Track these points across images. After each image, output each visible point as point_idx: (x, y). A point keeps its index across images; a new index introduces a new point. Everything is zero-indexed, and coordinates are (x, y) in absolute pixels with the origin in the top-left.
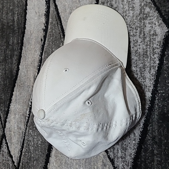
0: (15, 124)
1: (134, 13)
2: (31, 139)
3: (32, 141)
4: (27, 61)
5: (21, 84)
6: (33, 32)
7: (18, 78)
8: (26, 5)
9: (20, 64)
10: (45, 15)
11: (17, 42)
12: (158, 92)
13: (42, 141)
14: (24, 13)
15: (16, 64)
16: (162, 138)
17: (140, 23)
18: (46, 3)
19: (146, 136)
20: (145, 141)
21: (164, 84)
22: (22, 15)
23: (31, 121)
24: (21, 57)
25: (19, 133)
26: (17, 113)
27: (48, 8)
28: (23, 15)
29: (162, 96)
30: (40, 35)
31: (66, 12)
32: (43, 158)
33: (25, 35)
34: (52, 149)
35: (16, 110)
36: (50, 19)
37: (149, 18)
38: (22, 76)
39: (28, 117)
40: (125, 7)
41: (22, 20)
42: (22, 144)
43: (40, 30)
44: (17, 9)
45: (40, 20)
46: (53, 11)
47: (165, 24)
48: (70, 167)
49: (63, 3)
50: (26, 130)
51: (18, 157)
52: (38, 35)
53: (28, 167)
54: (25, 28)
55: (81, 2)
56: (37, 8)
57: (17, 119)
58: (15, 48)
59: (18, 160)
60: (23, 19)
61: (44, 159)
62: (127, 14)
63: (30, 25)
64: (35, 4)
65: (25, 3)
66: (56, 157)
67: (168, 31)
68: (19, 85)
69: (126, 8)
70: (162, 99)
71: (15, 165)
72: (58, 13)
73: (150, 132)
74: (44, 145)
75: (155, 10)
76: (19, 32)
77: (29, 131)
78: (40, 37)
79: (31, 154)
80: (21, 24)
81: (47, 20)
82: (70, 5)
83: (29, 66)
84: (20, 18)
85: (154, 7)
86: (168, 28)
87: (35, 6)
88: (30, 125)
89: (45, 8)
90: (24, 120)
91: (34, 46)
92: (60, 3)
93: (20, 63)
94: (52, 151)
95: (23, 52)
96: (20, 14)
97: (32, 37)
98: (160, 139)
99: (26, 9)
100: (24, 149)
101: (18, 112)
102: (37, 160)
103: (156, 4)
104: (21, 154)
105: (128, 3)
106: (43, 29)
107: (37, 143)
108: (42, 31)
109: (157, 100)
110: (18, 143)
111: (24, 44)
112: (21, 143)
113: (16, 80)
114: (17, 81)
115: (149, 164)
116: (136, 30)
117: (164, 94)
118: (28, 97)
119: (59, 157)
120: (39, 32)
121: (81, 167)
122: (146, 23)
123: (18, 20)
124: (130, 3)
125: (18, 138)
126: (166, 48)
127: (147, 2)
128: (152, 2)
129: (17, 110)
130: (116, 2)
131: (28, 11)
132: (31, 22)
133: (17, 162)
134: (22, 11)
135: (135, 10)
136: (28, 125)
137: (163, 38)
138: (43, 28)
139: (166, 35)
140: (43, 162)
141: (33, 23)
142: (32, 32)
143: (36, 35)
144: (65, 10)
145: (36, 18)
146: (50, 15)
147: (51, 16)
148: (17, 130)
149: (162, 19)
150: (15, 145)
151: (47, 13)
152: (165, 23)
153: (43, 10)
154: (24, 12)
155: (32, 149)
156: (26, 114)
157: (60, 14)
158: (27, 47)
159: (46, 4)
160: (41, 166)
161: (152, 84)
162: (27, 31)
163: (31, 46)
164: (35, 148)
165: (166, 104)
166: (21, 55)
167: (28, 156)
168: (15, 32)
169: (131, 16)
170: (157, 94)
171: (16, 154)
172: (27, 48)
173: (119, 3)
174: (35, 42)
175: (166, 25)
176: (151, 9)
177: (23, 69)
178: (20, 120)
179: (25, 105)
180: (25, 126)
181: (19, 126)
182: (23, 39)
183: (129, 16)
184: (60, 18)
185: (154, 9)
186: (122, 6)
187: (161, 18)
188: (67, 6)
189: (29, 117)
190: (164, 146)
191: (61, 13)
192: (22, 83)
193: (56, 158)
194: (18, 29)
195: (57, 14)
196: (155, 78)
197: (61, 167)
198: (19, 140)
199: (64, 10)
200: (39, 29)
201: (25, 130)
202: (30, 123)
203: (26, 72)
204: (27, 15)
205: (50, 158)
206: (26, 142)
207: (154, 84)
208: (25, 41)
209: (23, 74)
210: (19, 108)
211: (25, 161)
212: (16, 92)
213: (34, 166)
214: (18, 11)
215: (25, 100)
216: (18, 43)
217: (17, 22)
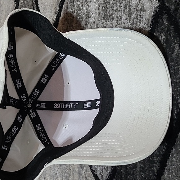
86: (159, 2)
115: (131, 170)
116: (120, 3)
126: (155, 29)
137: (152, 15)
139: (156, 11)
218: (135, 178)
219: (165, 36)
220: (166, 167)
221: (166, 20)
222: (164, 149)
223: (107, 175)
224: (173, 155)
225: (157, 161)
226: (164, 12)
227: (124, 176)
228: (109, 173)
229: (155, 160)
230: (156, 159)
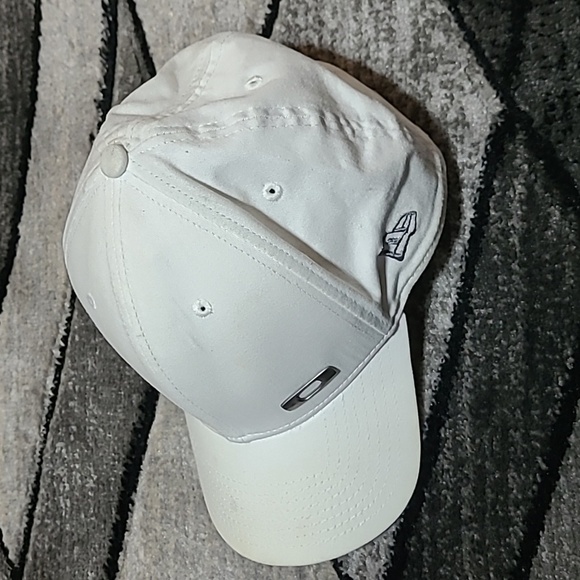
0: (8, 421)
1: (393, 50)
2: (61, 471)
3: (65, 479)
4: (45, 210)
5: (27, 288)
6: (63, 111)
7: (16, 268)
8: (38, 17)
9: (20, 221)
10: (102, 51)
11: (8, 144)
12: (473, 313)
13: (98, 479)
14: (31, 46)
15: (8, 219)
16: (487, 463)
17: (414, 83)
18: (103, 11)
19: (436, 459)
20: (431, 477)
21: (491, 288)
22: (24, 50)
23: (61, 412)
24: (24, 194)
25: (23, 451)
26: (15, 385)
27: (112, 27)
28: (26, 54)
29: (483, 325)
30: (85, 122)
31: (169, 42)
32: (102, 536)
33: (36, 120)
34: (133, 504)
35: (12, 376)
36: (119, 68)
37: (441, 68)
38: (30, 261)
39: (51, 399)
40: (366, 31)
41: (26, 69)
42: (34, 490)
43: (86, 103)
44: (8, 31)
45: (84, 69)
46: (128, 40)
47: (495, 88)
48: (192, 564)
49: (161, 12)
50: (45, 442)
51: (20, 534)
52: (80, 120)
53: (53, 566)
54: (34, 96)
55: (219, 11)
56: (76, 30)
57: (13, 405)
58: (4, 166)
59: (22, 543)
60: (27, 66)
61: (107, 539)
62: (371, 54)
63: (52, 88)
64: (68, 14)
65: (33, 12)
66: (146, 530)
67: (502, 113)
68: (20, 292)
69: (369, 32)
70: (484, 338)
71: (9, 561)
72: (145, 47)
73: (449, 444)
74: (104, 491)
75: (461, 39)
76: (14, 111)
77: (53, 446)
78: (85, 128)
79: (61, 524)
80: (21, 82)
81: (108, 70)
82: (183, 20)
83: (50, 228)
84: (18, 63)
85: (457, 29)
86: (502, 101)
87: (66, 21)
88: (58, 427)
89: (100, 31)
90: (39, 407)
91: (67, 159)
92: (150, 14)
93: (22, 214)
94: (132, 512)
95: (29, 179)
96: (18, 49)
97: (59, 128)
98: (481, 467)
99: (38, 32)
100: (38, 507)
101: (17, 382)
102: (81, 542)
103: (463, 19)
104: (30, 524)
105: (374, 15)
106: (95, 101)
107: (83, 486)
108: (93, 106)
109: (471, 338)
110: (19, 485)
111: (33, 152)
112: (28, 484)
113: (10, 273)
114: (12, 278)
115: (447, 551)
117: (491, 322)
118: (49, 330)
119: (156, 530)
120: (84, 112)
121: (228, 563)
122: (433, 86)
123: (10, 70)
124: (381, 15)
125: (18, 469)
126: (497, 169)
127: (435, 15)
128: (453, 13)
129: (14, 374)
130: (334, 13)
131: (44, 39)
132: (55, 75)
133: (17, 549)
134: (23, 39)
135: (397, 39)
136: (50, 426)
137: (487, 134)
138: (95, 96)
139: (496, 124)
140: (102, 550)
141: (61, 79)
142: (59, 110)
143: (74, 119)
144: (166, 36)
145: (72, 64)
146: (118, 53)
147: (122, 57)
148: (15, 443)
149: (482, 71)
150: (9, 492)
151: (108, 48)
152: (491, 84)
153: (96, 37)
154: (32, 42)
155: (66, 506)
156: (45, 387)
157: (151, 51)
158: (42, 162)
159: (104, 15)
160: (96, 563)
161: (454, 286)
162: (43, 106)
163: (56, 157)
164: (75, 503)
165: (496, 352)
166: (24, 188)
167: (53, 531)
168: (3, 110)
169: (386, 60)
170: (470, 321)
171: (12, 522)
172: (44, 164)
173: (344, 16)
174: (69, 145)
175: (495, 92)
176: (450, 36)
177: (32, 235)
178: (24, 410)
179: (41, 358)
180: (43, 428)
181: (23, 428)
182: (30, 135)
183: (377, 59)
184: (153, 64)
185: (457, 37)
186: (354, 25)
187: (481, 66)
188: (174, 22)
189: (53, 399)
190: (493, 492)
191: (155, 46)
192: (30, 282)
193: (147, 534)
194: (12, 99)
195: (142, 49)
196: (461, 267)
197: (164, 566)
198: (22, 476)
199: (163, 38)
200: (84, 100)
201: (41, 443)
202: (57, 420)
203: (40, 247)
204: (42, 54)
205: (126, 534)
206: (44, 482)
207: (458, 288)
208: (35, 142)
209: (31, 252)
210: (20, 369)
211: (44, 547)
212: (10, 314)
213: (72, 564)
214: (11, 38)
215: (41, 342)
216: (13, 148)
217: (7, 77)
218: (460, 572)
219: (523, 184)
220: (543, 531)
221: (525, 147)
222: (535, 482)
223: (380, 570)
224: (561, 497)
225: (519, 516)
226: (517, 125)
227: (429, 570)
228: (385, 565)
229: (512, 514)
230: (515, 512)
